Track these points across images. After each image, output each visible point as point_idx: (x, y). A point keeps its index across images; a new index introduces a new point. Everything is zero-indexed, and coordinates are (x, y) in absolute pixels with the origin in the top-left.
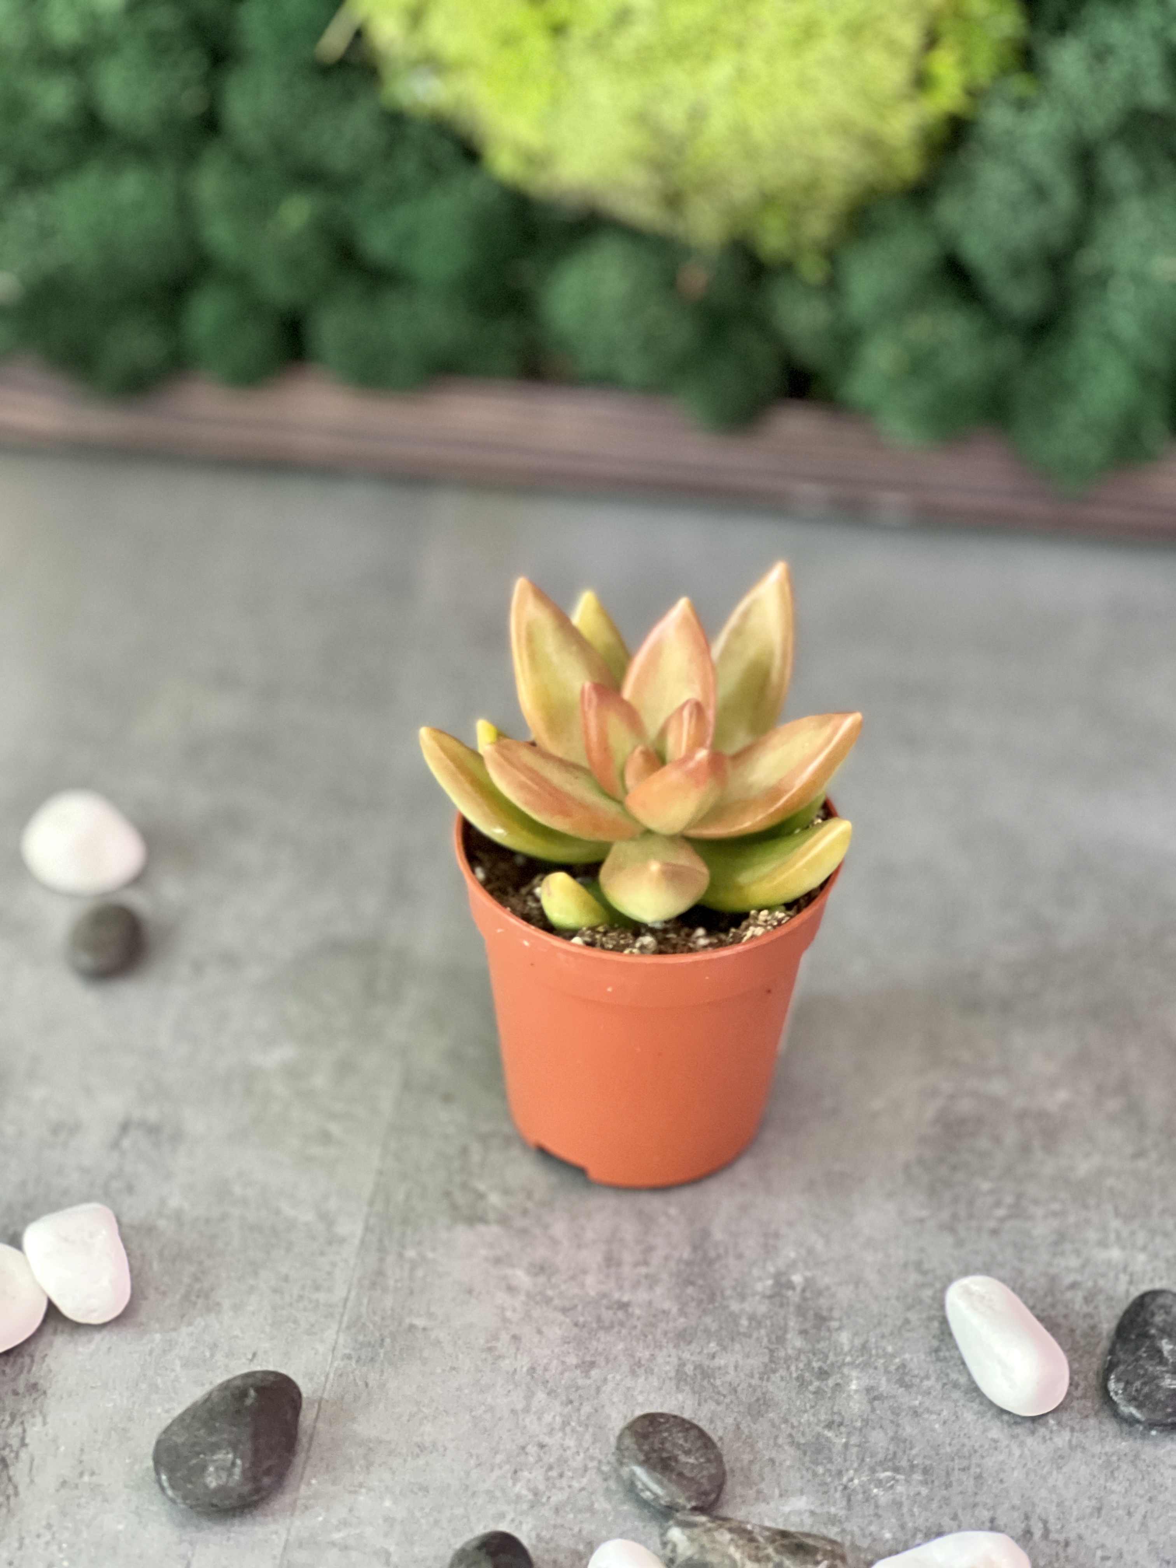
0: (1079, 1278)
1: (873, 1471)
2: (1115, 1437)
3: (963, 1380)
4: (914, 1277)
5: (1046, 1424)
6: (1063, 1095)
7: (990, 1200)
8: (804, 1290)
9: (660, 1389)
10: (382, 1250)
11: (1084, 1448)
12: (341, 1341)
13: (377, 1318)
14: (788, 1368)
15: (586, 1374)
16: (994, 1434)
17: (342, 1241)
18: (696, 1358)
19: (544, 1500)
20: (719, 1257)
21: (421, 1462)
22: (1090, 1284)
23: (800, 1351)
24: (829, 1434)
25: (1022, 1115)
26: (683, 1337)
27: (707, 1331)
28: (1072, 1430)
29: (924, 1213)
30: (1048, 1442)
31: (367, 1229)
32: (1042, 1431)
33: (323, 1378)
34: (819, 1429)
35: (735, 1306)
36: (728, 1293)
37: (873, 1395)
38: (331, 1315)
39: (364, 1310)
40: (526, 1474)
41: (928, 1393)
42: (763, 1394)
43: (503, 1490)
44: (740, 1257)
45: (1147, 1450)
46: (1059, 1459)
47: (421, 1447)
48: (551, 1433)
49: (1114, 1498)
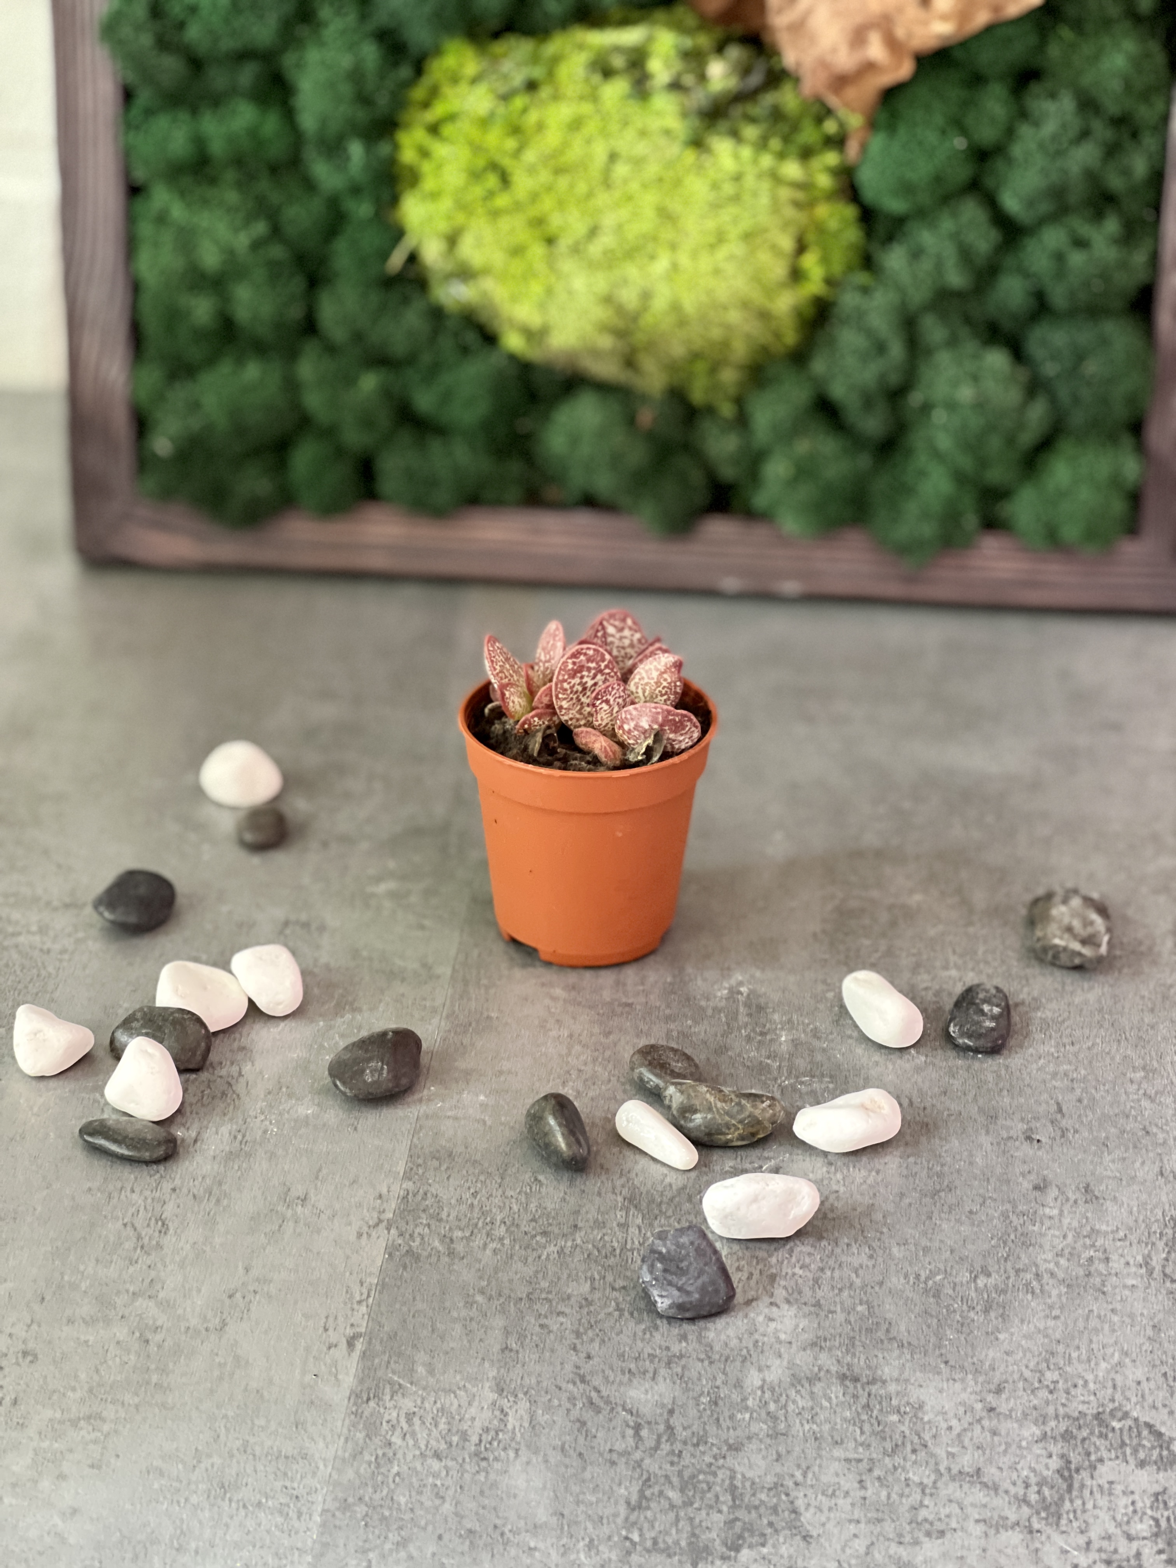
0: (930, 984)
1: (797, 1077)
2: (954, 1058)
3: (856, 1034)
4: (820, 987)
5: (910, 1053)
6: (917, 898)
8: (748, 995)
10: (466, 982)
11: (934, 1065)
12: (443, 1023)
13: (465, 1013)
14: (740, 1032)
16: (875, 1056)
17: (438, 977)
18: (679, 1028)
20: (691, 980)
21: (502, 1078)
22: (937, 987)
23: (747, 1023)
24: (769, 1061)
25: (891, 908)
26: (668, 1019)
27: (685, 1015)
28: (927, 1056)
29: (827, 956)
30: (911, 1059)
31: (454, 970)
32: (906, 1057)
33: (433, 1037)
34: (761, 1059)
35: (703, 1003)
36: (698, 997)
37: (796, 1043)
38: (435, 1011)
39: (456, 1008)
40: (571, 1084)
41: (833, 1041)
42: (724, 1043)
44: (705, 980)
45: (976, 1065)
46: (918, 1070)
47: (501, 1073)
48: (586, 1064)
49: (955, 1087)
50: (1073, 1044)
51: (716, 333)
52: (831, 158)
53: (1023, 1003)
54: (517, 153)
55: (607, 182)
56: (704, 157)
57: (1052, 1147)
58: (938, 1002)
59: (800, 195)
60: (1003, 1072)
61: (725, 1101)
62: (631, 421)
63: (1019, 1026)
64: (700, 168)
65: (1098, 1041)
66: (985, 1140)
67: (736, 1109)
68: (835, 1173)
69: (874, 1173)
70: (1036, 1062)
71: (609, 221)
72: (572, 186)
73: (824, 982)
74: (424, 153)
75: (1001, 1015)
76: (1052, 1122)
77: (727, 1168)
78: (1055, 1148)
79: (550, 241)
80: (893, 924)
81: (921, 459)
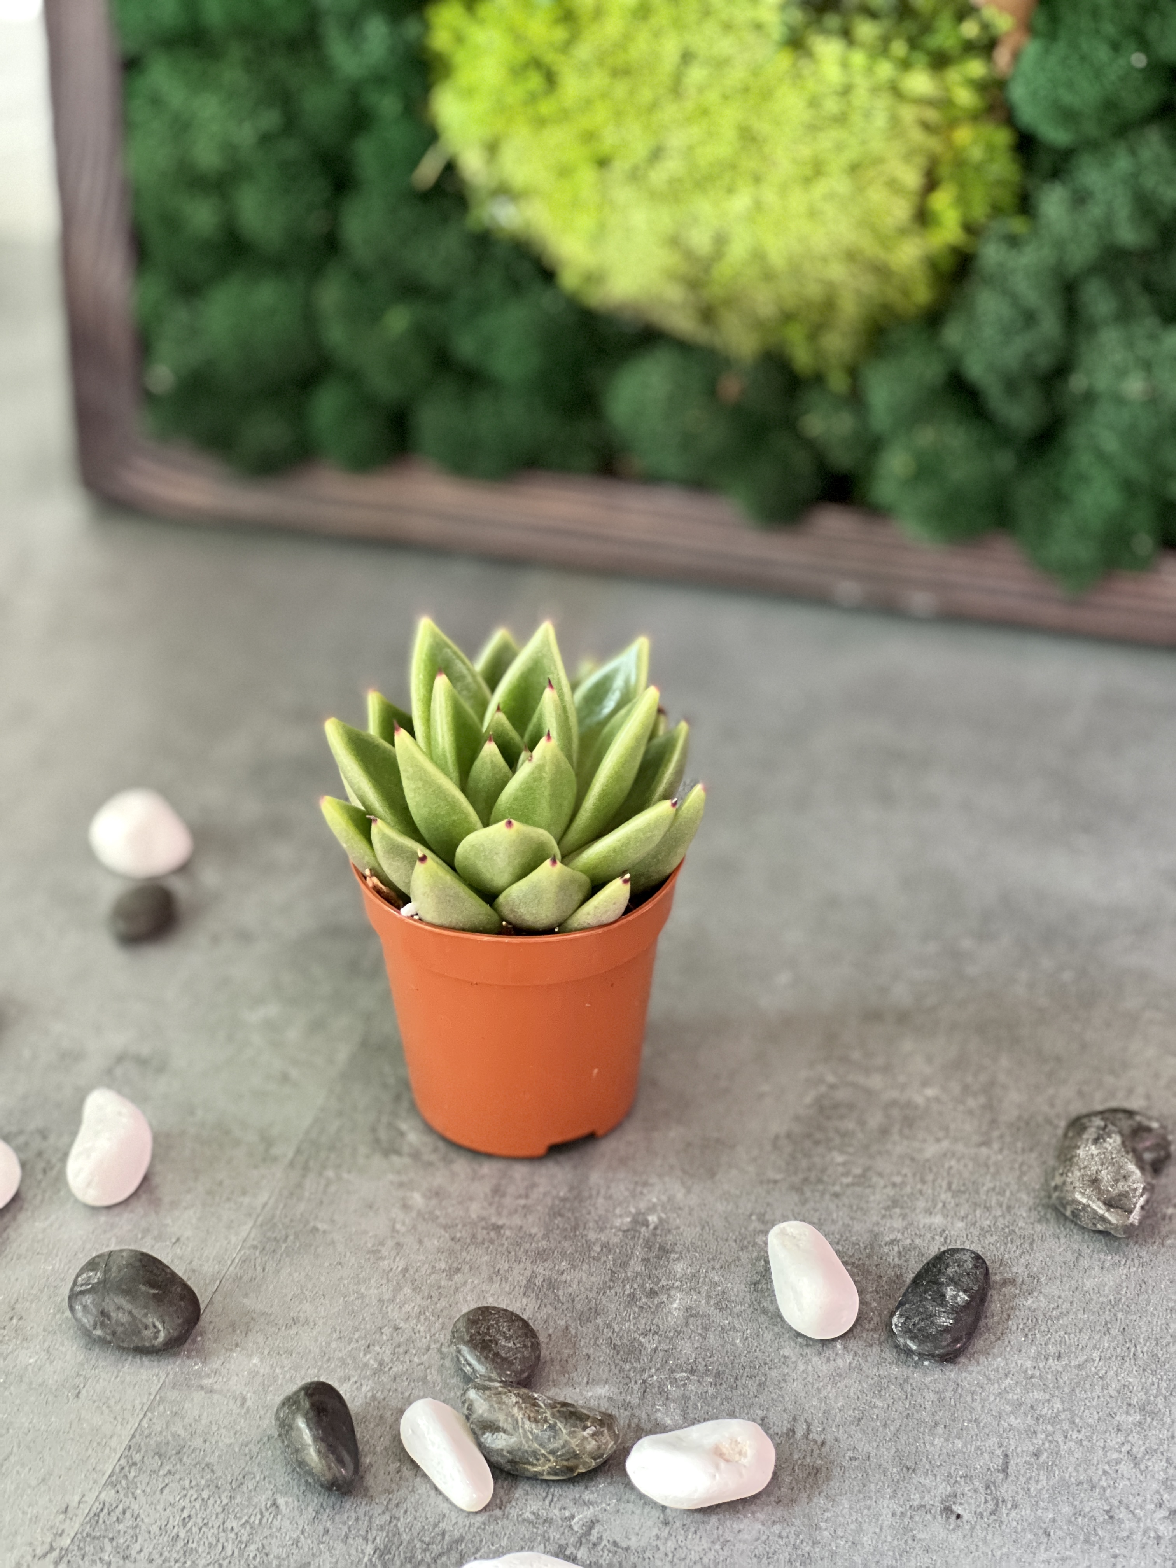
0: (899, 1236)
1: (673, 1371)
2: (891, 1363)
3: (770, 1309)
4: (755, 1225)
5: (831, 1348)
6: (930, 1092)
7: (841, 1169)
8: (656, 1228)
9: (510, 1294)
10: (305, 1171)
11: (861, 1370)
12: (252, 1235)
13: (287, 1220)
14: (624, 1286)
15: (450, 1278)
16: (787, 1352)
17: (275, 1159)
18: (547, 1273)
19: (386, 1369)
20: (591, 1197)
21: (293, 1332)
22: (909, 1241)
23: (638, 1274)
24: (643, 1340)
25: (891, 1105)
26: (541, 1255)
27: (563, 1254)
28: (856, 1354)
29: (779, 1177)
30: (832, 1362)
31: (298, 1151)
32: (828, 1353)
33: (229, 1263)
34: (636, 1335)
35: (592, 1236)
36: (591, 1224)
37: (690, 1313)
38: (250, 1215)
39: (278, 1212)
40: (377, 1348)
41: (738, 1315)
42: (596, 1304)
43: (355, 1360)
44: (609, 1197)
45: (917, 1376)
46: (837, 1376)
47: (295, 1321)
48: (407, 1320)
49: (876, 1411)
50: (1059, 1357)
51: (814, 291)
52: (976, 68)
53: (1013, 1282)
54: (566, 47)
55: (676, 89)
56: (803, 63)
57: (973, 1528)
58: (899, 1266)
59: (932, 115)
60: (949, 1394)
61: (536, 1421)
62: (712, 391)
63: (996, 1319)
64: (797, 77)
65: (1096, 1355)
66: (887, 1506)
67: (548, 1433)
68: (667, 1539)
69: (718, 1547)
70: (999, 1381)
71: (677, 140)
72: (632, 93)
73: (761, 1218)
74: (460, 39)
75: (967, 1305)
76: (988, 1487)
77: (527, 1515)
78: (978, 1531)
79: (603, 163)
80: (884, 1132)
81: (1084, 460)
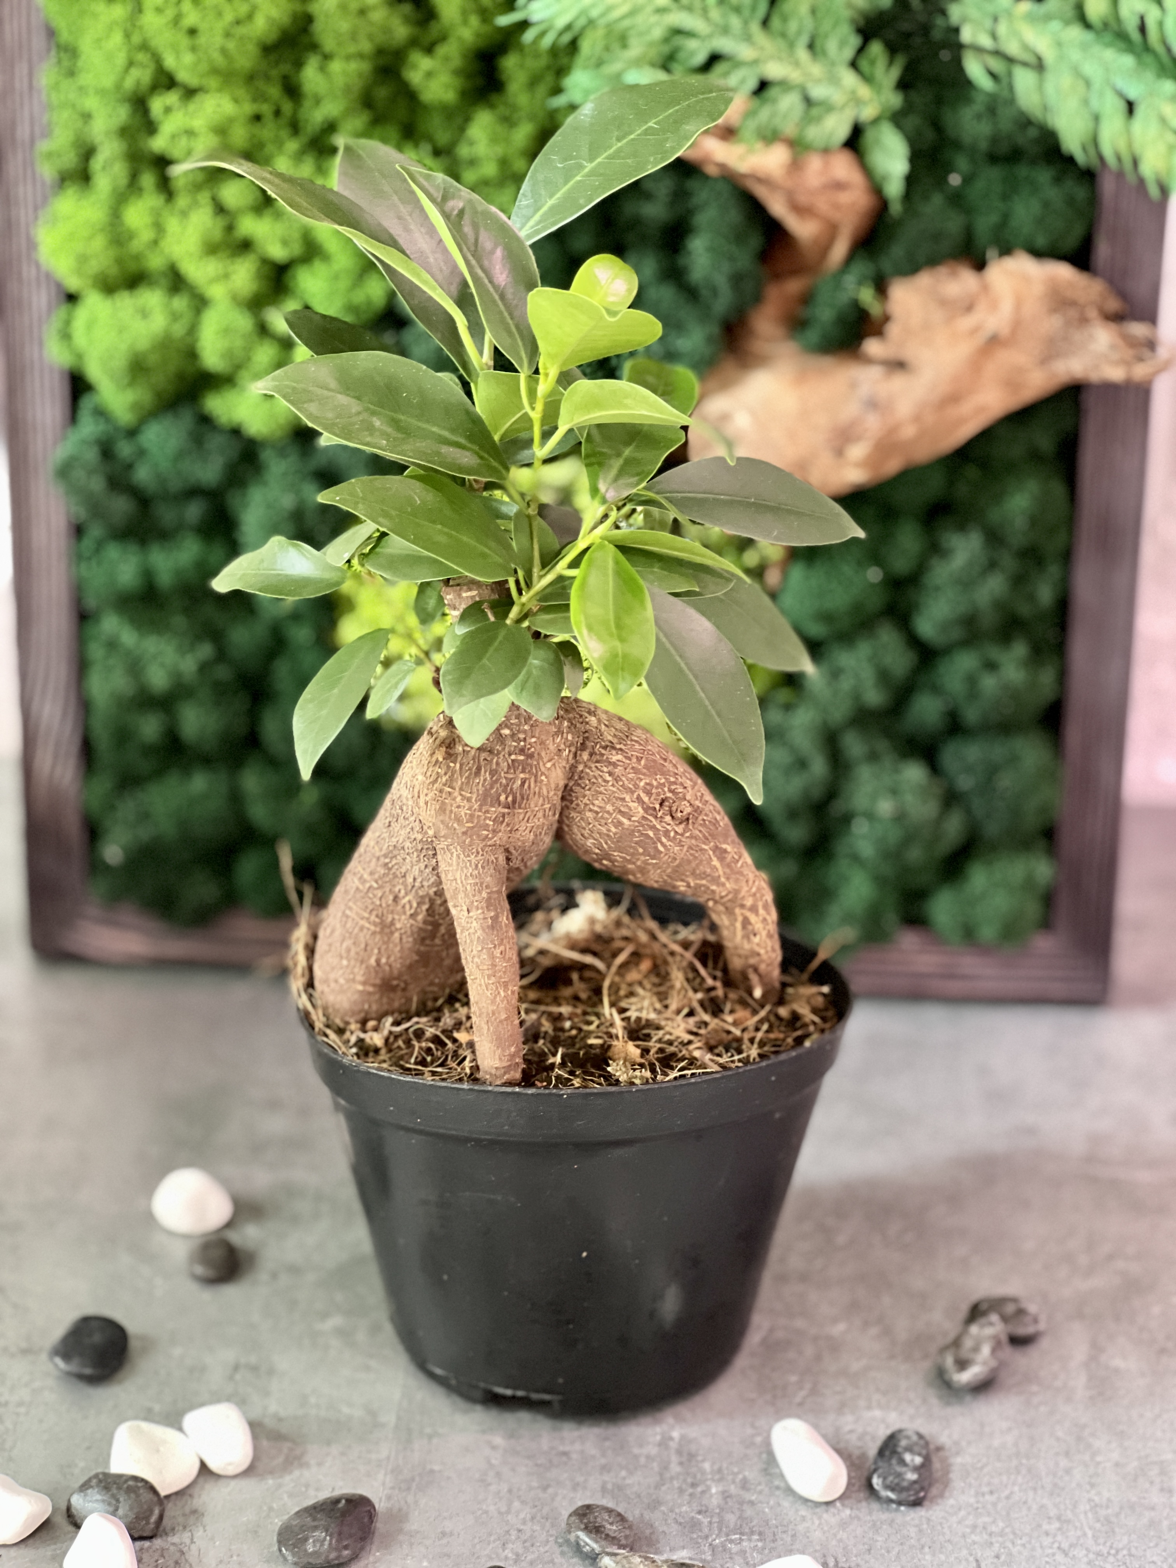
0: (854, 1427)
1: (727, 1535)
2: (877, 1511)
3: (782, 1485)
5: (835, 1506)
7: (797, 1386)
8: (680, 1441)
10: (409, 1432)
11: (859, 1519)
12: (388, 1479)
13: (409, 1466)
14: (672, 1483)
15: (545, 1491)
16: (803, 1512)
17: (383, 1425)
18: (613, 1480)
19: (523, 1558)
21: (444, 1541)
23: (679, 1474)
24: (700, 1517)
25: (816, 1339)
27: (619, 1465)
28: (852, 1509)
30: (836, 1515)
32: (832, 1510)
34: (693, 1514)
36: (632, 1444)
37: (726, 1496)
38: (381, 1466)
39: (400, 1462)
41: (760, 1492)
42: (657, 1497)
45: (899, 1518)
48: (524, 1523)
49: (879, 1544)
53: (944, 1448)
58: (861, 1447)
63: (940, 1473)
70: (956, 1514)
75: (923, 1466)
